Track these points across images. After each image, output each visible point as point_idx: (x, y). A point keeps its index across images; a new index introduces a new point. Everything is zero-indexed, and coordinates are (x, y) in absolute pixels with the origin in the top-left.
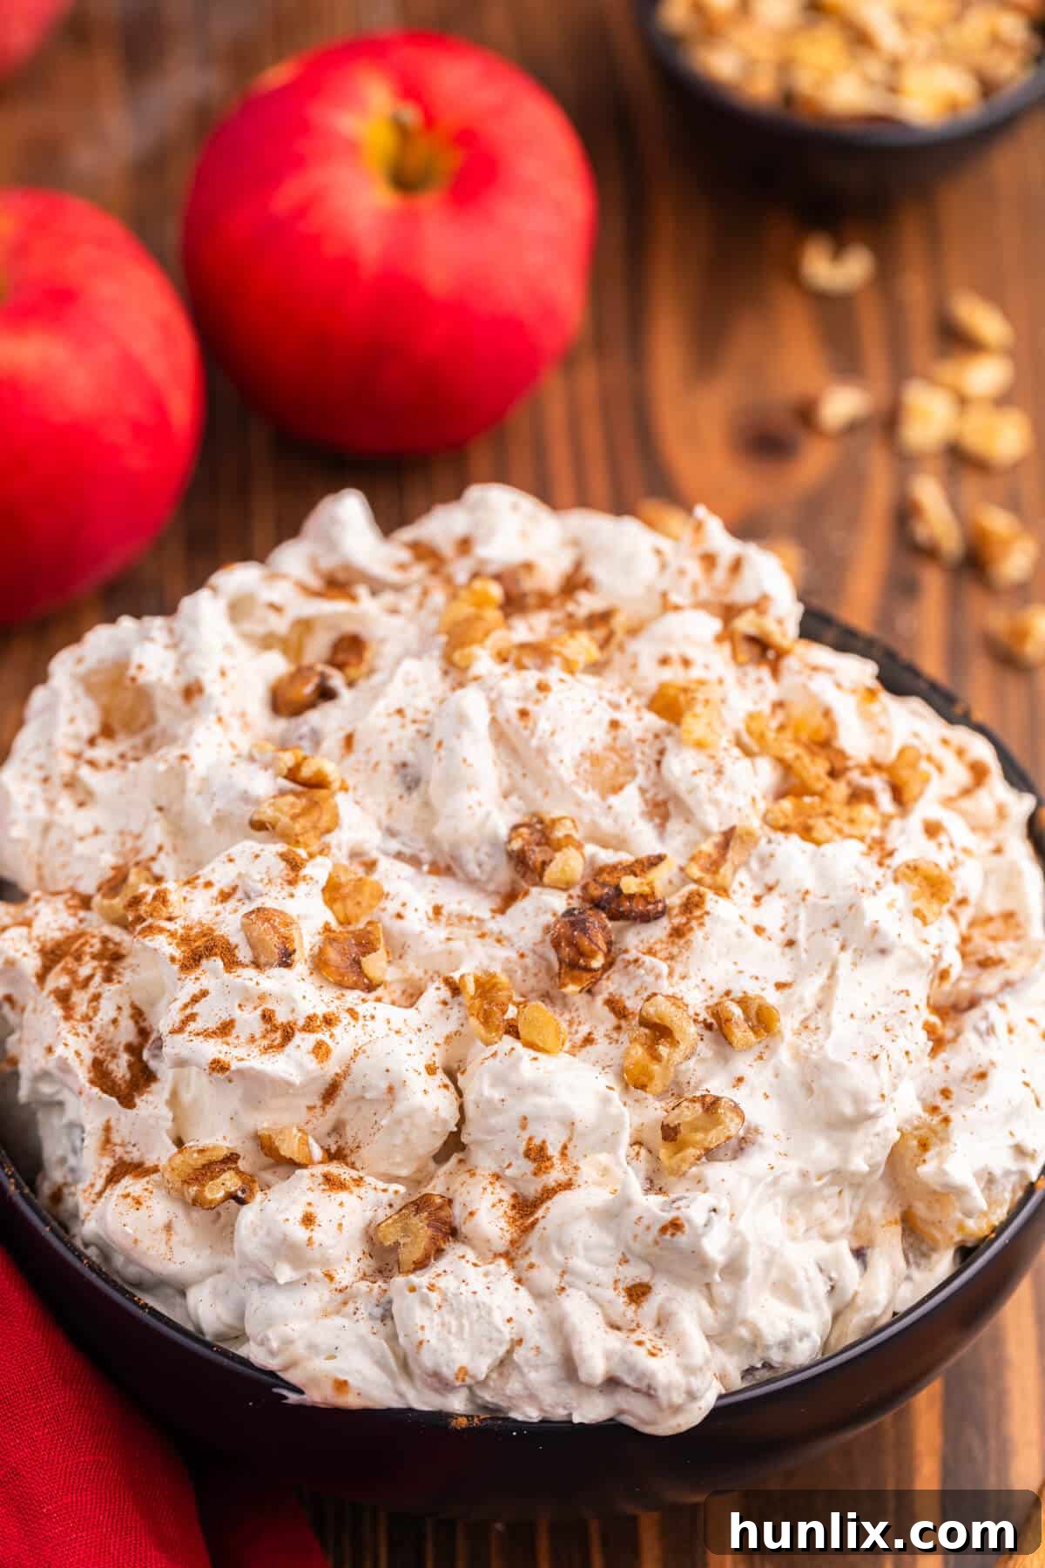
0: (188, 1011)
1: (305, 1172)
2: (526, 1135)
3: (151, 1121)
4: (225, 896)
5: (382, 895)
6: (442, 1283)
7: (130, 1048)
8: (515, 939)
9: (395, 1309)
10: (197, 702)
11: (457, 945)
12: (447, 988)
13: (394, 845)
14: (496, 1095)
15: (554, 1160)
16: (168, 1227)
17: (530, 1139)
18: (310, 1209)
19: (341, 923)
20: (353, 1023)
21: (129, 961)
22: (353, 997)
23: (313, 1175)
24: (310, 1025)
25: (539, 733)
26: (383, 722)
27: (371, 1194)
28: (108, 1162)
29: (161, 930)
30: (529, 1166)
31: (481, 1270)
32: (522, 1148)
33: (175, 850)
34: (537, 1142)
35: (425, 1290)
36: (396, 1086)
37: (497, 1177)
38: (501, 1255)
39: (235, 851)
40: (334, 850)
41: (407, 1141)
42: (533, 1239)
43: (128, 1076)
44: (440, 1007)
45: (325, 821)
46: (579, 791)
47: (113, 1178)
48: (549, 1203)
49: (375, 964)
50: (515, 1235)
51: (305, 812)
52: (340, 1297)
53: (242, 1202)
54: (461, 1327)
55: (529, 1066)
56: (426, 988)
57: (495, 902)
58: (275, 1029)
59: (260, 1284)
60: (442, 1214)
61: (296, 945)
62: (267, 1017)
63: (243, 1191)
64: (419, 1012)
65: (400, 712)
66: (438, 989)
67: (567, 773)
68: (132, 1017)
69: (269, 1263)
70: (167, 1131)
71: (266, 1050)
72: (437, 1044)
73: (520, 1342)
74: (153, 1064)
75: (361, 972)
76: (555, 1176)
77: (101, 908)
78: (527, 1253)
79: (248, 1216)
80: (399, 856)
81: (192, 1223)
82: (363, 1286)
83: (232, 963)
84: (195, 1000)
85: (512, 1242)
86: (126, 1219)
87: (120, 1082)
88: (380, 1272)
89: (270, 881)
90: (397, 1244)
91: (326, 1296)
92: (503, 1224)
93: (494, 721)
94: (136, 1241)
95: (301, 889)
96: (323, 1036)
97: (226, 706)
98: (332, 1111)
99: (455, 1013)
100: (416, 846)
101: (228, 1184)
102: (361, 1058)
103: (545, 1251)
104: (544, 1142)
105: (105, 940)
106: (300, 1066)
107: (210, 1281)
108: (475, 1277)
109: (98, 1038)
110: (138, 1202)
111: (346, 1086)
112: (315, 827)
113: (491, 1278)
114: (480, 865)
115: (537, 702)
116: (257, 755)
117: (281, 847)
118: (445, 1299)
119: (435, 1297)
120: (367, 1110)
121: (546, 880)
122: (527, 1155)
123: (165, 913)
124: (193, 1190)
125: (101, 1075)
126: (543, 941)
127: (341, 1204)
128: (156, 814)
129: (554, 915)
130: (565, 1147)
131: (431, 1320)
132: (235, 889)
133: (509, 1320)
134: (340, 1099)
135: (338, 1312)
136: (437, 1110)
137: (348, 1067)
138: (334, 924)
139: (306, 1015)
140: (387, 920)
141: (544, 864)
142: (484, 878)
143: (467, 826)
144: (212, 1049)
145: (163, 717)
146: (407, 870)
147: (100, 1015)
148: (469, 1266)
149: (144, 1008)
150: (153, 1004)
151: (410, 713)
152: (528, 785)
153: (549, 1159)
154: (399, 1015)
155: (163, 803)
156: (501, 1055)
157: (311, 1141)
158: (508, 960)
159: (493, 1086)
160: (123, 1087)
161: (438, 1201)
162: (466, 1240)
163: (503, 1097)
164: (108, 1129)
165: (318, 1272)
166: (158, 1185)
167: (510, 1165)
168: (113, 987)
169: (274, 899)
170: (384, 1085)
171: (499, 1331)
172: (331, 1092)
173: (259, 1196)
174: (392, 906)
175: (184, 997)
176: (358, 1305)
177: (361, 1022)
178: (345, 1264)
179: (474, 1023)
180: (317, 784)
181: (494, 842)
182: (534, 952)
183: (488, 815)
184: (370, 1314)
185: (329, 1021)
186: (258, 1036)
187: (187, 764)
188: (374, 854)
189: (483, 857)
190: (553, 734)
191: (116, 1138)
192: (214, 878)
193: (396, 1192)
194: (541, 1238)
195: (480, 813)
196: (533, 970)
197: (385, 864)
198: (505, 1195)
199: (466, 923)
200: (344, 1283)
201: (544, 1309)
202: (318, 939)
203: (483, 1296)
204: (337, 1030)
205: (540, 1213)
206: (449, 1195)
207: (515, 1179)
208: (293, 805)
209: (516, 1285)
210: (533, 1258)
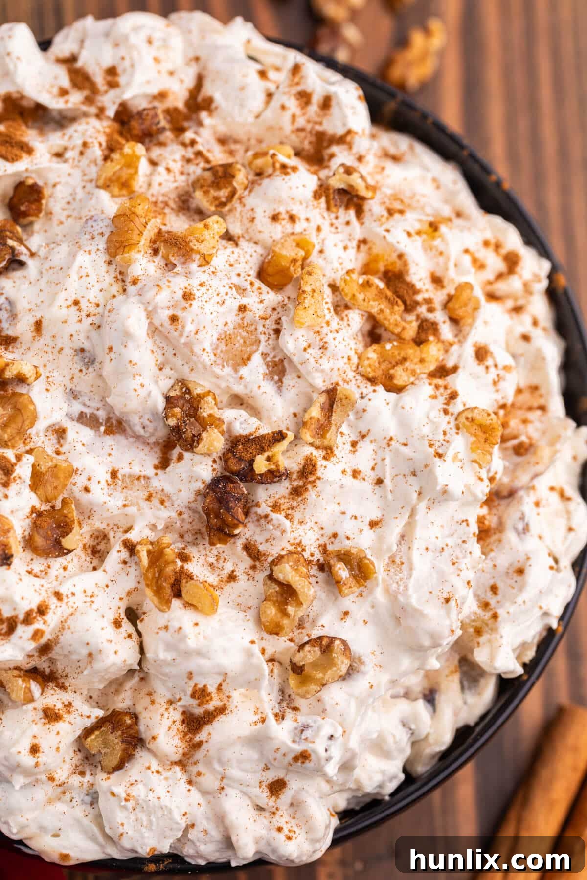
2: (191, 682)
5: (72, 472)
8: (174, 500)
9: (101, 806)
11: (132, 510)
12: (126, 550)
14: (169, 656)
15: (213, 694)
17: (195, 685)
18: (35, 741)
19: (43, 502)
20: (59, 604)
22: (56, 567)
23: (35, 709)
25: (186, 333)
26: (63, 313)
27: (79, 719)
30: (194, 701)
31: (163, 775)
32: (189, 690)
34: (200, 686)
35: (123, 800)
36: (94, 653)
38: (176, 763)
40: (34, 438)
42: (199, 755)
44: (122, 565)
46: (217, 369)
48: (210, 728)
49: (72, 540)
50: (186, 750)
51: (11, 420)
52: (60, 789)
60: (131, 730)
64: (107, 573)
65: (77, 303)
66: (119, 551)
67: (208, 357)
72: (121, 599)
73: (193, 826)
75: (61, 548)
76: (214, 703)
78: (195, 763)
82: (76, 780)
85: (184, 755)
90: (99, 752)
91: (50, 790)
92: (177, 741)
93: (151, 326)
95: (13, 489)
96: (38, 625)
99: (132, 572)
102: (67, 634)
103: (209, 763)
108: (158, 783)
113: (170, 782)
114: (144, 427)
115: (184, 309)
118: (138, 804)
121: (196, 451)
122: (193, 695)
126: (194, 501)
127: (57, 732)
129: (204, 483)
130: (220, 685)
131: (128, 818)
133: (185, 814)
134: (52, 654)
135: (59, 800)
136: (125, 661)
137: (58, 636)
138: (38, 505)
140: (78, 493)
141: (194, 437)
151: (84, 306)
152: (177, 361)
153: (209, 694)
156: (171, 630)
158: (169, 517)
159: (165, 650)
161: (128, 721)
163: (175, 657)
165: (43, 777)
167: (180, 699)
170: (85, 652)
171: (177, 823)
172: (45, 649)
174: (81, 481)
176: (73, 795)
177: (65, 601)
179: (149, 593)
181: (154, 412)
183: (149, 395)
184: (82, 800)
185: (42, 611)
189: (146, 422)
190: (196, 333)
193: (97, 717)
194: (206, 755)
196: (189, 520)
199: (136, 483)
200: (63, 779)
201: (210, 802)
204: (48, 617)
205: (204, 737)
207: (185, 706)
209: (189, 787)
210: (201, 768)
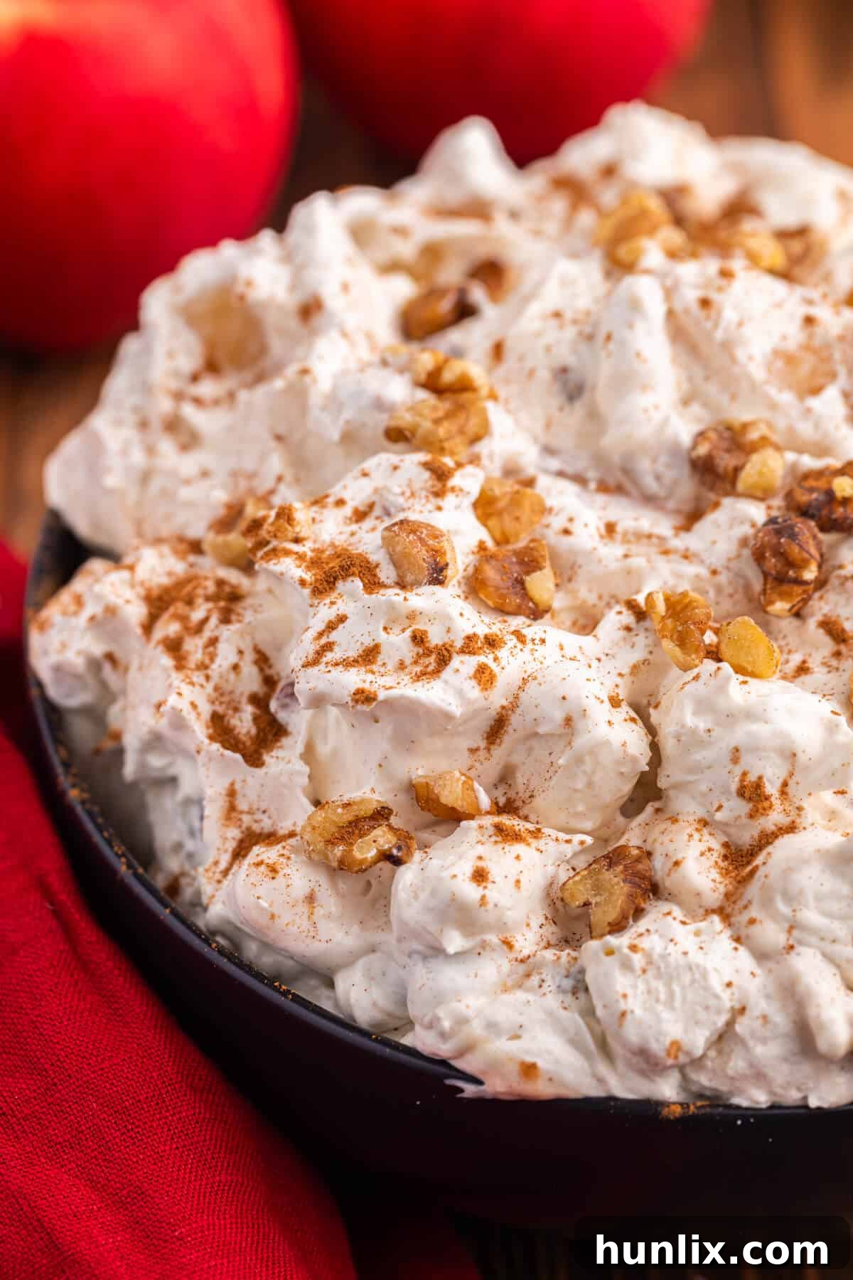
0: (324, 641)
1: (473, 824)
2: (738, 771)
3: (284, 779)
4: (360, 516)
5: (545, 510)
6: (645, 943)
7: (255, 700)
8: (705, 556)
9: (589, 979)
10: (317, 320)
11: (638, 562)
12: (630, 612)
13: (555, 464)
14: (702, 724)
15: (773, 799)
16: (311, 899)
17: (744, 774)
18: (480, 864)
19: (498, 543)
20: (520, 646)
21: (249, 602)
22: (518, 622)
23: (481, 827)
24: (470, 645)
25: (723, 324)
26: (537, 325)
27: (552, 844)
28: (234, 833)
29: (287, 553)
30: (743, 807)
31: (692, 927)
32: (734, 786)
33: (297, 480)
34: (752, 777)
35: (626, 951)
36: (575, 717)
37: (704, 823)
38: (713, 911)
39: (370, 464)
40: (485, 461)
41: (590, 784)
42: (753, 890)
43: (254, 731)
44: (623, 633)
45: (473, 425)
46: (772, 391)
47: (240, 853)
48: (770, 849)
49: (541, 584)
50: (730, 887)
51: (449, 416)
52: (522, 969)
53: (397, 862)
54: (671, 995)
55: (738, 692)
56: (603, 615)
57: (679, 521)
58: (428, 652)
59: (425, 958)
60: (640, 867)
61: (448, 558)
62: (418, 639)
63: (399, 848)
64: (598, 640)
65: (557, 315)
66: (620, 613)
67: (757, 371)
68: (256, 662)
69: (433, 928)
70: (304, 790)
71: (418, 677)
72: (620, 675)
73: (743, 1010)
74: (282, 716)
75: (525, 595)
76: (776, 817)
77: (215, 547)
78: (746, 907)
79: (407, 876)
80: (561, 474)
81: (338, 893)
82: (549, 955)
83: (373, 584)
84: (331, 626)
85: (727, 896)
86: (260, 891)
87: (243, 738)
88: (567, 941)
89: (413, 495)
90: (587, 904)
91: (506, 966)
92: (715, 874)
93: (670, 314)
94: (273, 917)
95: (450, 501)
96: (486, 659)
97: (351, 320)
98: (499, 752)
99: (641, 640)
100: (580, 464)
101: (381, 841)
102: (532, 687)
103: (767, 903)
104: (760, 778)
105: (220, 583)
106: (460, 693)
107: (361, 964)
108: (685, 936)
109: (216, 689)
110: (273, 870)
111: (515, 720)
112: (461, 431)
113: (703, 937)
114: (658, 478)
115: (720, 289)
116: (390, 359)
117: (422, 457)
118: (650, 962)
119: (638, 960)
120: (540, 751)
121: (741, 486)
122: (741, 793)
123: (291, 535)
124: (339, 850)
125: (221, 730)
126: (739, 556)
127: (518, 857)
128: (273, 444)
129: (753, 525)
130: (785, 784)
131: (635, 987)
132: (371, 506)
133: (729, 985)
134: (508, 739)
135: (519, 986)
136: (624, 745)
137: (517, 697)
138: (490, 544)
139: (464, 635)
140: (552, 537)
141: (737, 470)
142: (662, 493)
143: (644, 432)
144: (354, 679)
145: (276, 345)
146: (570, 488)
147: (218, 661)
148: (676, 924)
149: (269, 653)
150: (279, 648)
151: (569, 315)
152: (712, 389)
153: (767, 798)
154: (573, 641)
155: (281, 430)
156: (704, 677)
157: (476, 785)
158: (697, 576)
159: (695, 713)
160: (248, 743)
161: (635, 852)
162: (670, 897)
163: (709, 726)
164: (232, 793)
165: (493, 938)
166: (295, 850)
167: (720, 808)
168: (234, 627)
169: (420, 512)
170: (559, 716)
171: (717, 997)
172: (497, 728)
173: (417, 855)
174: (557, 522)
175: (318, 624)
176: (543, 976)
177: (530, 646)
178: (525, 930)
179: (668, 645)
180: (463, 386)
181: (674, 450)
182: (728, 568)
183: (666, 421)
184: (559, 987)
185: (492, 643)
186: (408, 661)
187: (307, 379)
188: (531, 471)
189: (660, 468)
190: (740, 324)
191: (242, 805)
192: (346, 495)
193: (582, 843)
194: (762, 887)
195: (657, 417)
196: (729, 590)
197: (544, 482)
198: (716, 844)
199: (645, 541)
200: (526, 952)
201: (770, 971)
202: (472, 559)
203: (696, 957)
204: (503, 653)
205: (759, 860)
206: (648, 847)
207: (726, 824)
208: (435, 408)
209: (734, 945)
210: (754, 912)
